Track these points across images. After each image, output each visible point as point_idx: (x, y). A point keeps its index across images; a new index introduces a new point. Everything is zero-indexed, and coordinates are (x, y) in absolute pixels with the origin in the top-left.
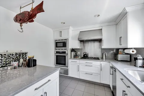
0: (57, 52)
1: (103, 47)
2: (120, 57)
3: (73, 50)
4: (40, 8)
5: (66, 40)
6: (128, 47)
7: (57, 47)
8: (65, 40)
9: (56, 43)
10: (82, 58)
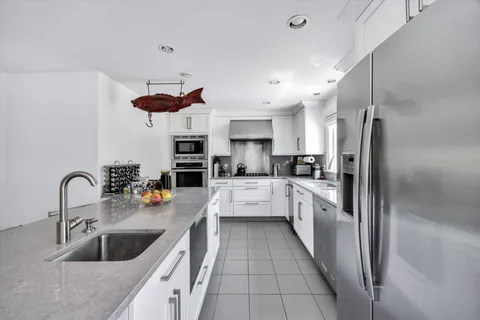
0: (178, 165)
1: (275, 153)
2: (299, 169)
3: (216, 159)
4: (196, 97)
5: (202, 137)
6: (307, 154)
7: (177, 151)
8: (199, 137)
9: (177, 144)
10: (236, 175)
